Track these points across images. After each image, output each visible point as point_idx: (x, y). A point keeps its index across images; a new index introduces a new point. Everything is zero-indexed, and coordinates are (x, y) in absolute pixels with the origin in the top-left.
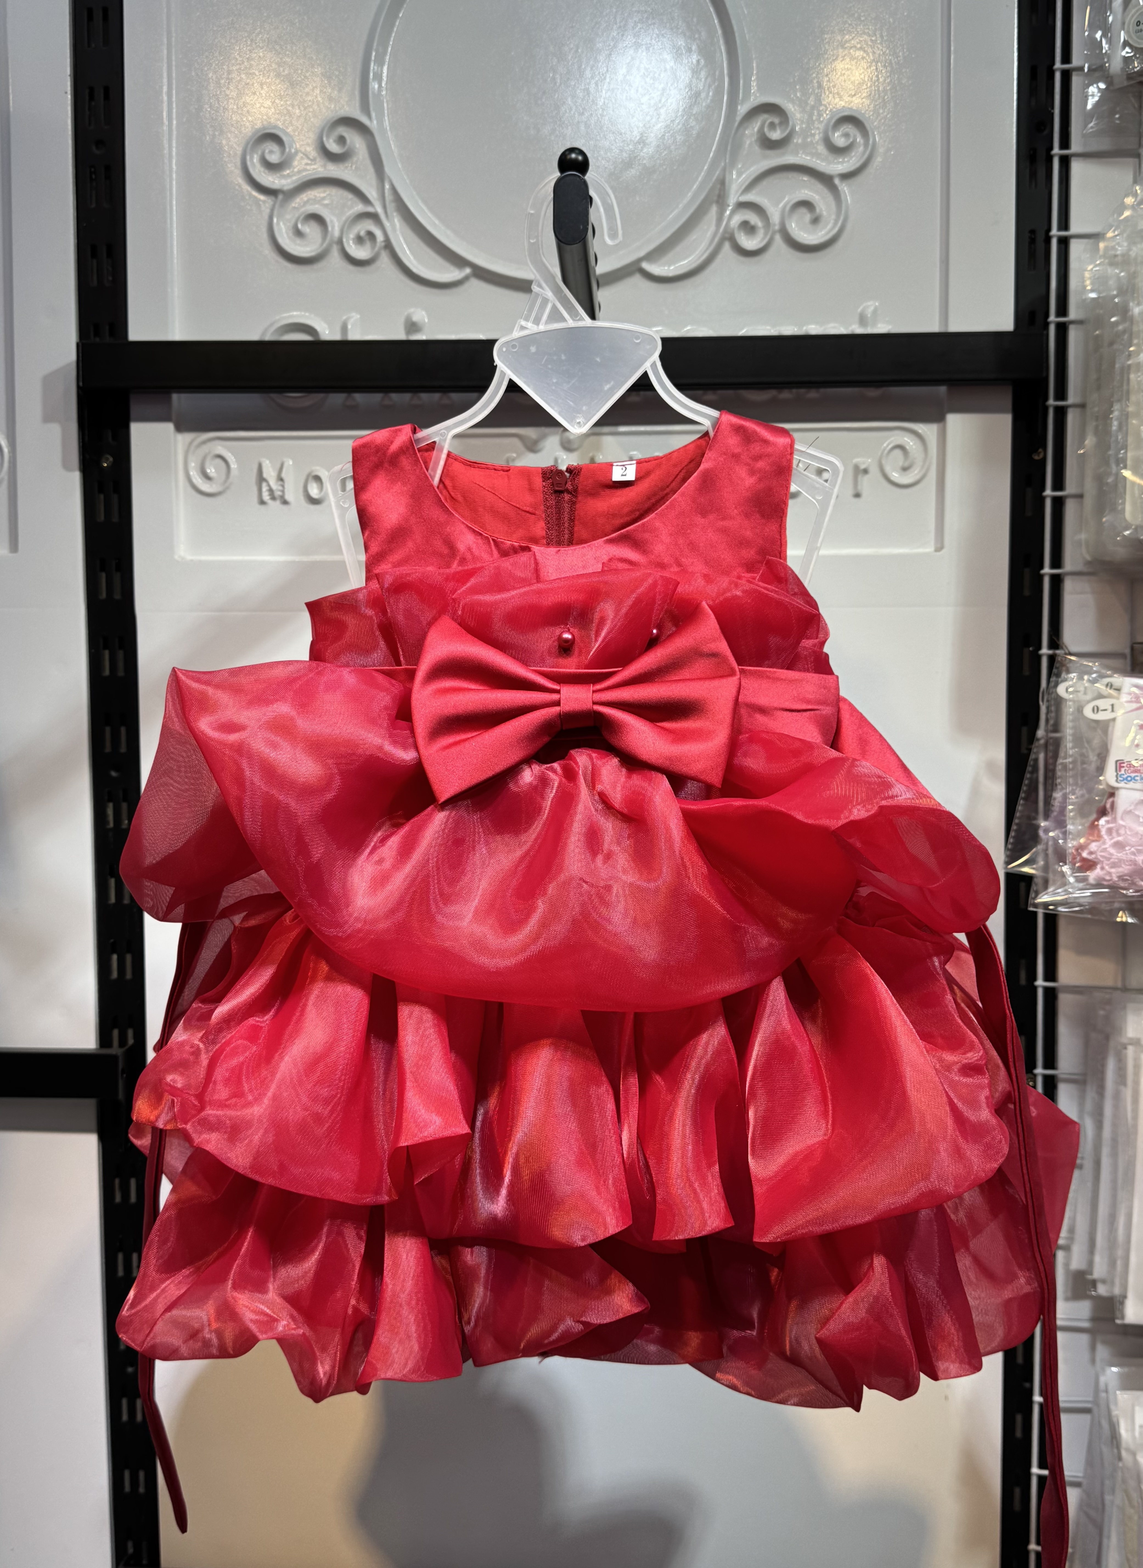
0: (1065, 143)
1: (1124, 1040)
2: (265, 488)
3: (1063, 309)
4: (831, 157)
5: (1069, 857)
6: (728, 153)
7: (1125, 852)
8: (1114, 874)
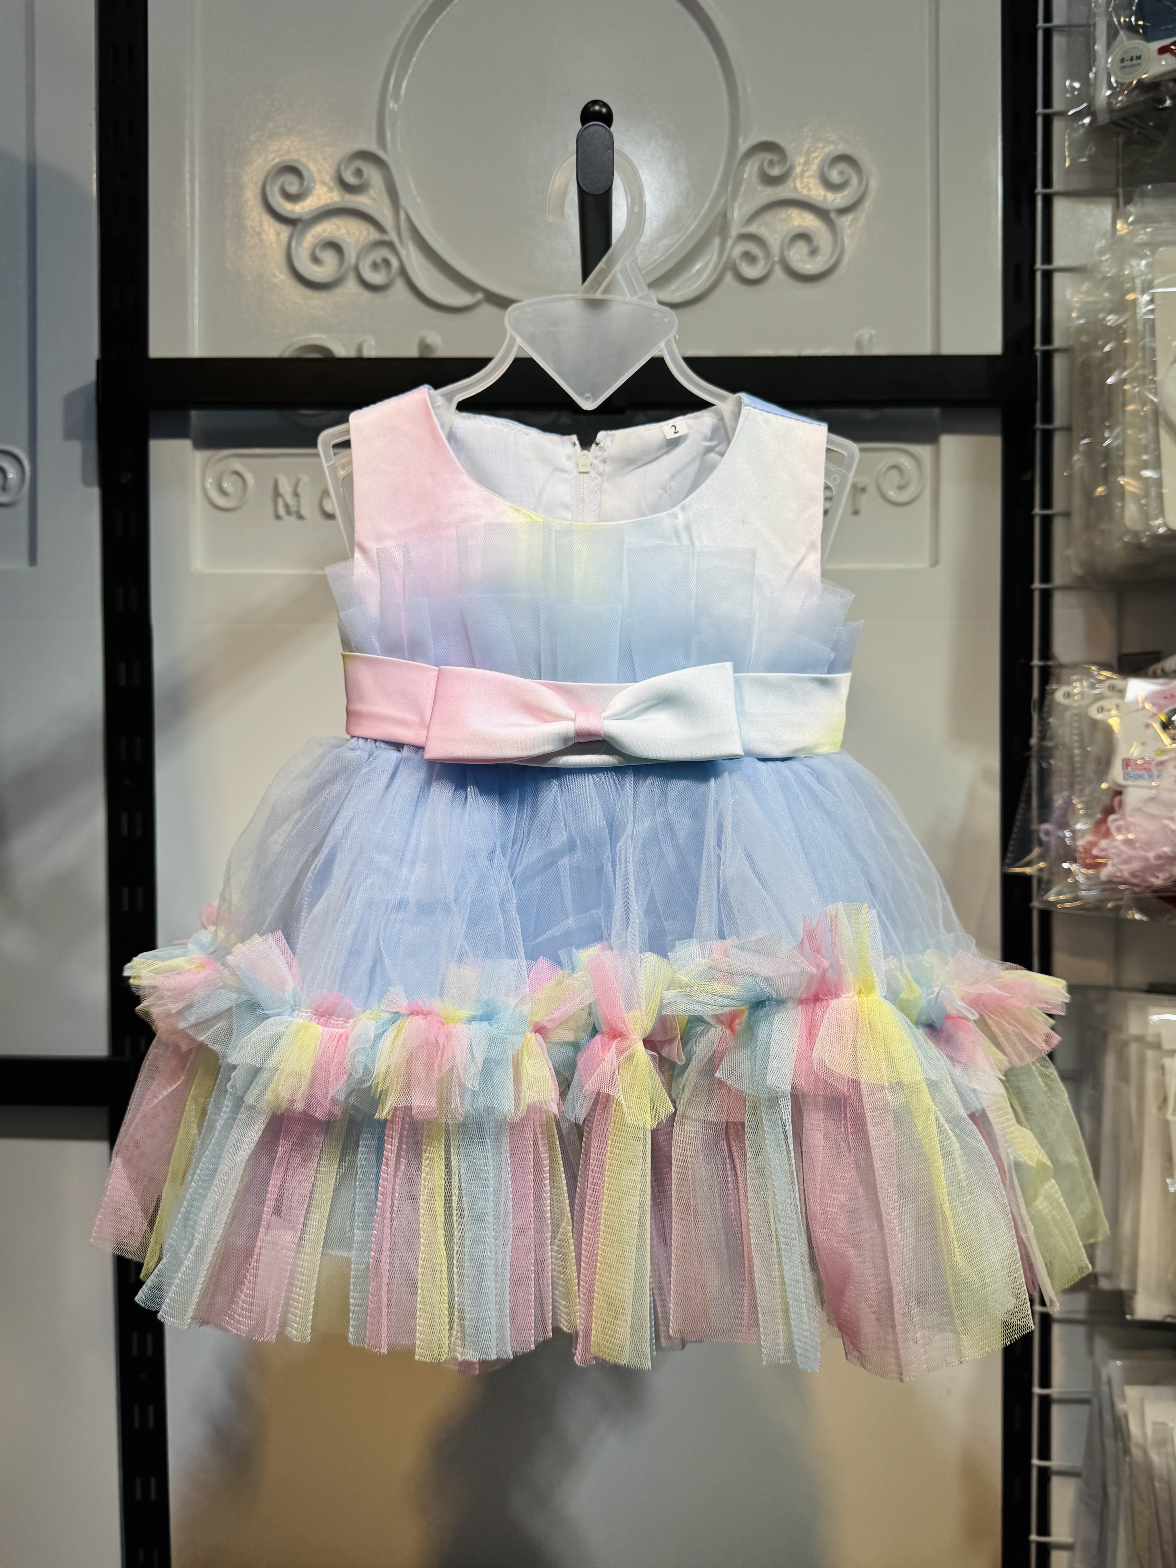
0: (1047, 182)
1: (1125, 1037)
2: (281, 504)
3: (1047, 338)
4: (826, 192)
5: (1078, 855)
6: (730, 188)
7: (1136, 849)
8: (1126, 871)
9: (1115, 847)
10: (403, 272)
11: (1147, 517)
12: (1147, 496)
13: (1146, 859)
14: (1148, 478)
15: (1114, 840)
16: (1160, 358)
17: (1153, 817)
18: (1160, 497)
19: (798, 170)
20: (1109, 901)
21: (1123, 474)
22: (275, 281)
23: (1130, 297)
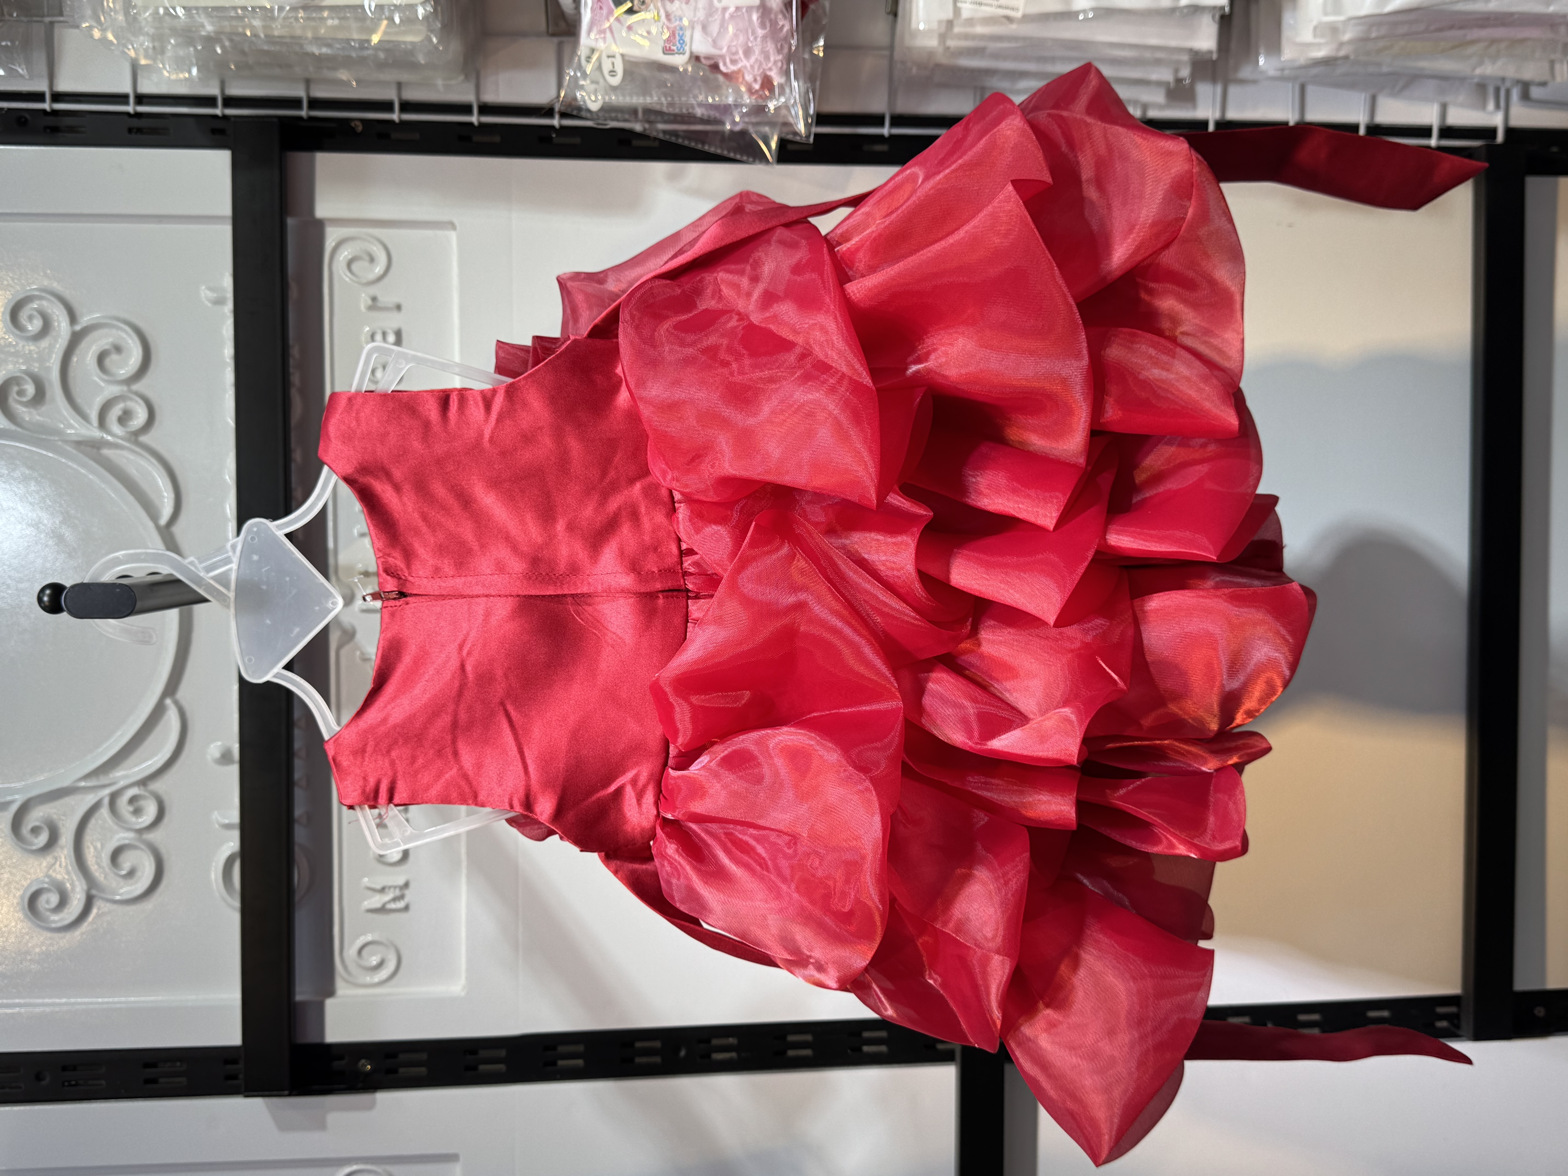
0: (39, 97)
1: (941, 50)
2: (393, 906)
3: (209, 101)
4: (53, 333)
5: (760, 102)
7: (754, 46)
8: (776, 57)
10: (143, 782)
11: (415, 20)
15: (745, 67)
17: (722, 28)
18: (395, 6)
19: (30, 365)
21: (368, 40)
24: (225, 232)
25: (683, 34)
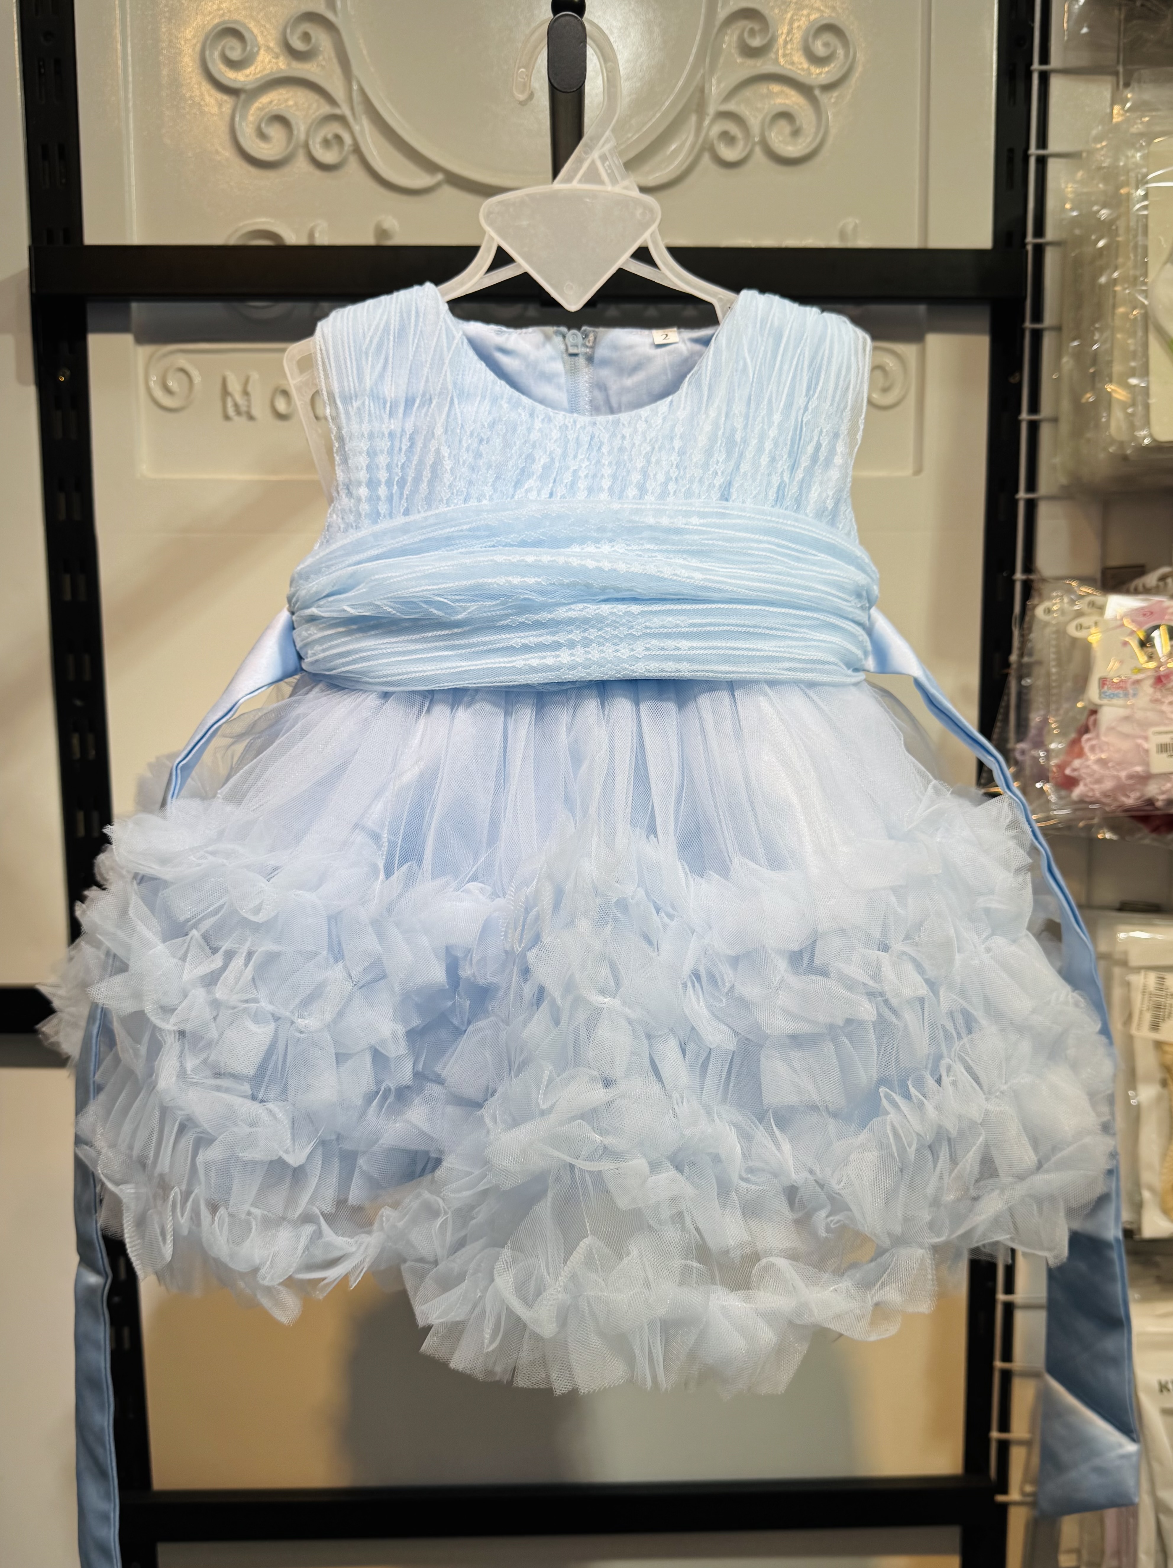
0: (1045, 58)
2: (229, 404)
3: (1039, 230)
4: (811, 67)
5: (1051, 775)
6: (708, 60)
7: (1108, 768)
8: (1097, 790)
9: (1088, 767)
10: (357, 150)
11: (1132, 427)
12: (1134, 404)
13: (1118, 778)
14: (1135, 386)
15: (1087, 760)
16: (1151, 259)
17: (1126, 736)
18: (1147, 407)
19: (781, 41)
20: (1082, 820)
21: (1111, 381)
22: (218, 158)
23: (1123, 191)
24: (911, 241)
25: (1119, 697)
